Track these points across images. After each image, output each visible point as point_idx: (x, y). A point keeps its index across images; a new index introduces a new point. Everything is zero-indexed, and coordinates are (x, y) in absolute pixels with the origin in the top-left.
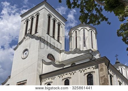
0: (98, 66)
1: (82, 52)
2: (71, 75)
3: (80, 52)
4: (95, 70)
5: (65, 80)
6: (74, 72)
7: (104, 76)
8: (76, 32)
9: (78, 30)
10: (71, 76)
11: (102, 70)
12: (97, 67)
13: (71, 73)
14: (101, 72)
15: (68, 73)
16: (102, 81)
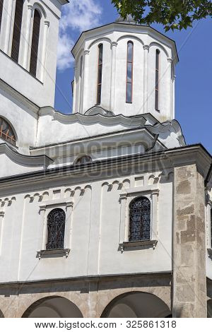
0: (172, 173)
1: (119, 119)
2: (73, 194)
4: (159, 186)
5: (49, 210)
6: (83, 186)
7: (190, 210)
8: (101, 46)
9: (108, 40)
10: (73, 200)
11: (184, 187)
12: (168, 178)
13: (73, 188)
14: (182, 196)
15: (63, 189)
16: (181, 226)
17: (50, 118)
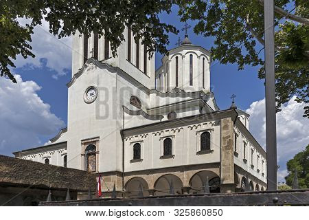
0: (220, 121)
1: (188, 94)
2: (174, 132)
3: (184, 94)
4: (214, 127)
5: (164, 139)
6: (179, 128)
7: (229, 136)
8: (177, 58)
9: (181, 54)
10: (175, 134)
11: (226, 127)
12: (218, 123)
13: (175, 129)
14: (225, 131)
15: (170, 130)
16: (224, 144)
17: (155, 94)
